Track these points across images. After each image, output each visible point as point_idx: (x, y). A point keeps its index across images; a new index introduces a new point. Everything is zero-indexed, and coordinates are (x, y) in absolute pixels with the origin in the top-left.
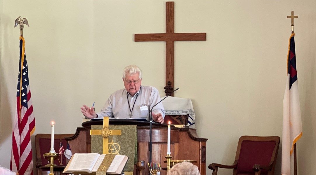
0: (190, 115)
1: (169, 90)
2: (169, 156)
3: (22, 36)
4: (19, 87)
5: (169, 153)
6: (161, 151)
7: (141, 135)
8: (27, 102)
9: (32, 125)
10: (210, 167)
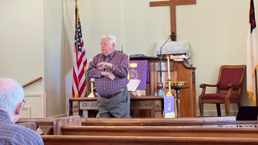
0: (187, 53)
1: (173, 37)
2: (170, 79)
3: (76, 6)
4: (76, 39)
5: (169, 77)
6: (165, 77)
7: (152, 67)
8: (81, 48)
9: (85, 63)
10: (201, 87)
